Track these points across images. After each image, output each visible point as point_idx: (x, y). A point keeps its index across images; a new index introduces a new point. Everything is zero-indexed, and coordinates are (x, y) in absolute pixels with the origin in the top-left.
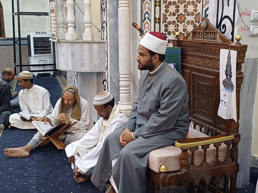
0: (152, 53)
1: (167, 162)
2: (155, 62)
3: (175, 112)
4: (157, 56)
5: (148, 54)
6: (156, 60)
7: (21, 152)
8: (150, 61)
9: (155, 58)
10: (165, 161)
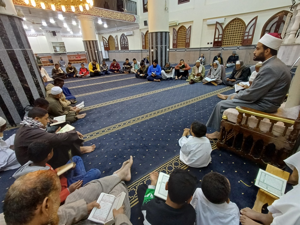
0: (265, 47)
1: (228, 115)
2: (266, 55)
3: (259, 92)
4: (269, 50)
5: (262, 48)
6: (267, 53)
7: (223, 97)
8: (262, 54)
9: (267, 52)
10: (228, 114)
